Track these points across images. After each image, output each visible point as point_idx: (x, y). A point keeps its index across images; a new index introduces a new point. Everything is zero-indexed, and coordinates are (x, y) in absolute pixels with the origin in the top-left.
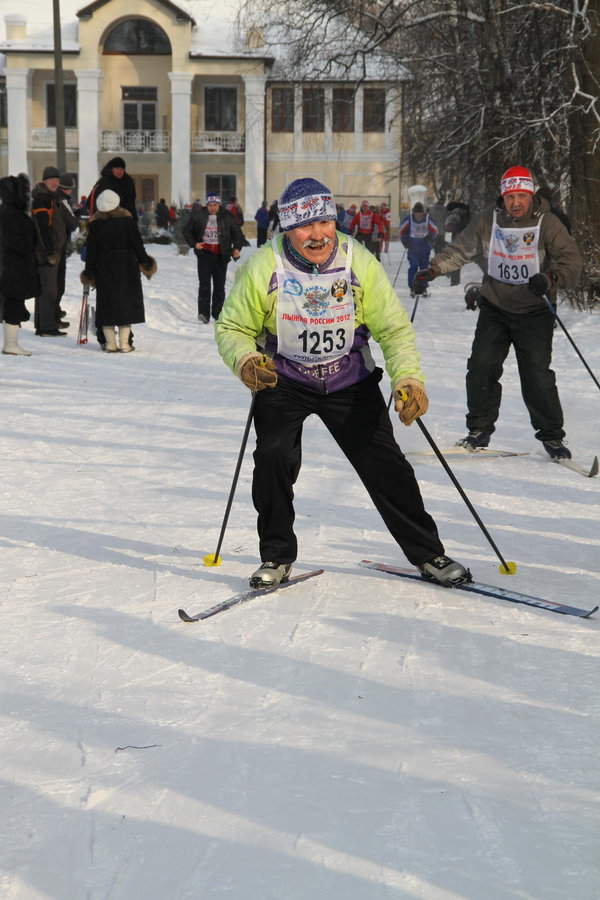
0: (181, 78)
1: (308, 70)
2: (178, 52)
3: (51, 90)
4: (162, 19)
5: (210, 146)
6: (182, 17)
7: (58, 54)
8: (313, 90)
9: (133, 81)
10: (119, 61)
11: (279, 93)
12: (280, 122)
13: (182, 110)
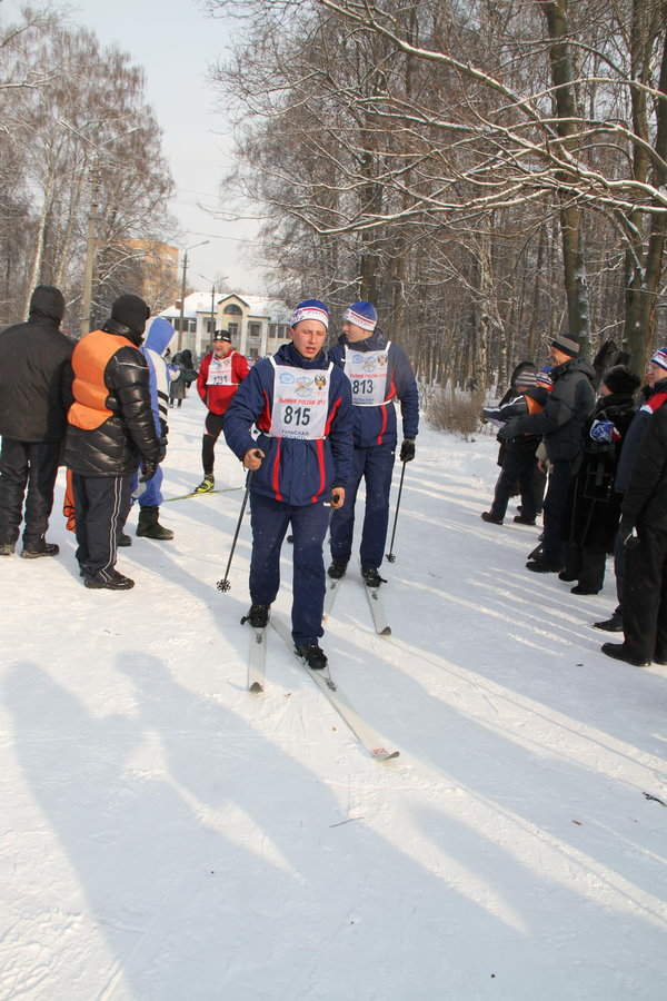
0: (245, 321)
1: (282, 322)
2: (245, 314)
3: (209, 323)
4: (239, 304)
5: (252, 340)
6: (246, 305)
7: (212, 313)
8: (281, 328)
9: (232, 321)
10: (228, 316)
11: (272, 327)
12: (272, 335)
13: (245, 330)
